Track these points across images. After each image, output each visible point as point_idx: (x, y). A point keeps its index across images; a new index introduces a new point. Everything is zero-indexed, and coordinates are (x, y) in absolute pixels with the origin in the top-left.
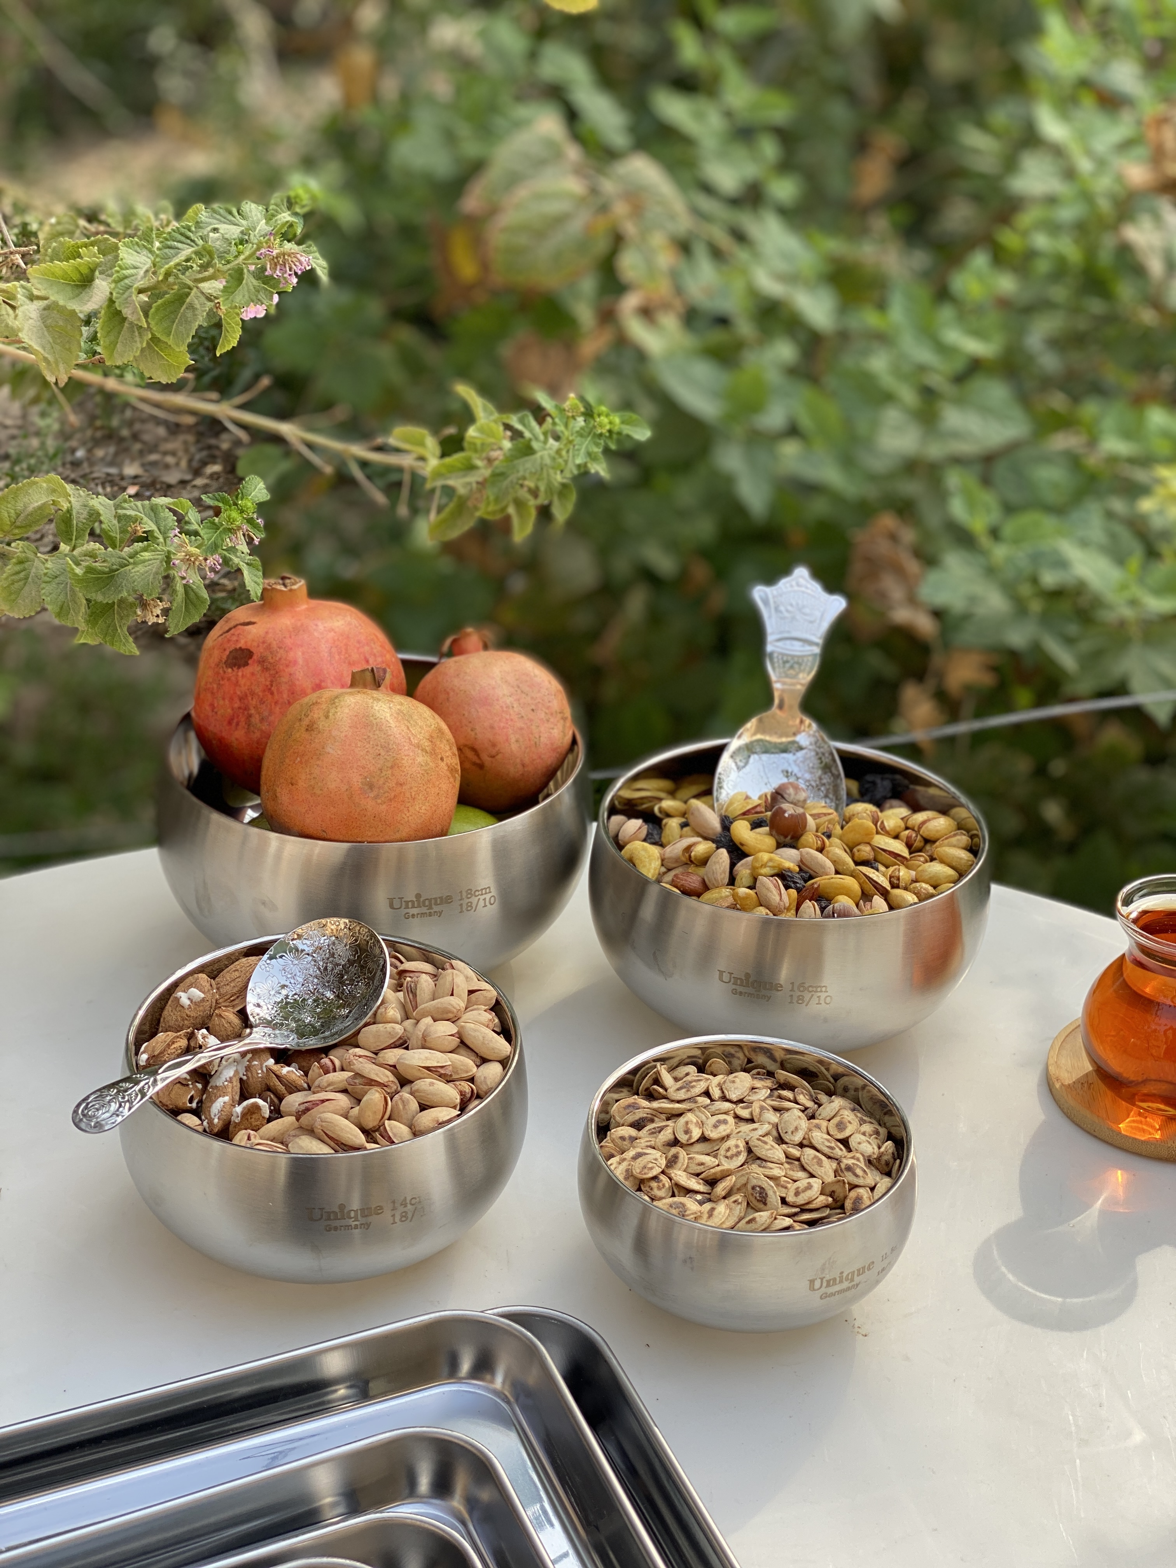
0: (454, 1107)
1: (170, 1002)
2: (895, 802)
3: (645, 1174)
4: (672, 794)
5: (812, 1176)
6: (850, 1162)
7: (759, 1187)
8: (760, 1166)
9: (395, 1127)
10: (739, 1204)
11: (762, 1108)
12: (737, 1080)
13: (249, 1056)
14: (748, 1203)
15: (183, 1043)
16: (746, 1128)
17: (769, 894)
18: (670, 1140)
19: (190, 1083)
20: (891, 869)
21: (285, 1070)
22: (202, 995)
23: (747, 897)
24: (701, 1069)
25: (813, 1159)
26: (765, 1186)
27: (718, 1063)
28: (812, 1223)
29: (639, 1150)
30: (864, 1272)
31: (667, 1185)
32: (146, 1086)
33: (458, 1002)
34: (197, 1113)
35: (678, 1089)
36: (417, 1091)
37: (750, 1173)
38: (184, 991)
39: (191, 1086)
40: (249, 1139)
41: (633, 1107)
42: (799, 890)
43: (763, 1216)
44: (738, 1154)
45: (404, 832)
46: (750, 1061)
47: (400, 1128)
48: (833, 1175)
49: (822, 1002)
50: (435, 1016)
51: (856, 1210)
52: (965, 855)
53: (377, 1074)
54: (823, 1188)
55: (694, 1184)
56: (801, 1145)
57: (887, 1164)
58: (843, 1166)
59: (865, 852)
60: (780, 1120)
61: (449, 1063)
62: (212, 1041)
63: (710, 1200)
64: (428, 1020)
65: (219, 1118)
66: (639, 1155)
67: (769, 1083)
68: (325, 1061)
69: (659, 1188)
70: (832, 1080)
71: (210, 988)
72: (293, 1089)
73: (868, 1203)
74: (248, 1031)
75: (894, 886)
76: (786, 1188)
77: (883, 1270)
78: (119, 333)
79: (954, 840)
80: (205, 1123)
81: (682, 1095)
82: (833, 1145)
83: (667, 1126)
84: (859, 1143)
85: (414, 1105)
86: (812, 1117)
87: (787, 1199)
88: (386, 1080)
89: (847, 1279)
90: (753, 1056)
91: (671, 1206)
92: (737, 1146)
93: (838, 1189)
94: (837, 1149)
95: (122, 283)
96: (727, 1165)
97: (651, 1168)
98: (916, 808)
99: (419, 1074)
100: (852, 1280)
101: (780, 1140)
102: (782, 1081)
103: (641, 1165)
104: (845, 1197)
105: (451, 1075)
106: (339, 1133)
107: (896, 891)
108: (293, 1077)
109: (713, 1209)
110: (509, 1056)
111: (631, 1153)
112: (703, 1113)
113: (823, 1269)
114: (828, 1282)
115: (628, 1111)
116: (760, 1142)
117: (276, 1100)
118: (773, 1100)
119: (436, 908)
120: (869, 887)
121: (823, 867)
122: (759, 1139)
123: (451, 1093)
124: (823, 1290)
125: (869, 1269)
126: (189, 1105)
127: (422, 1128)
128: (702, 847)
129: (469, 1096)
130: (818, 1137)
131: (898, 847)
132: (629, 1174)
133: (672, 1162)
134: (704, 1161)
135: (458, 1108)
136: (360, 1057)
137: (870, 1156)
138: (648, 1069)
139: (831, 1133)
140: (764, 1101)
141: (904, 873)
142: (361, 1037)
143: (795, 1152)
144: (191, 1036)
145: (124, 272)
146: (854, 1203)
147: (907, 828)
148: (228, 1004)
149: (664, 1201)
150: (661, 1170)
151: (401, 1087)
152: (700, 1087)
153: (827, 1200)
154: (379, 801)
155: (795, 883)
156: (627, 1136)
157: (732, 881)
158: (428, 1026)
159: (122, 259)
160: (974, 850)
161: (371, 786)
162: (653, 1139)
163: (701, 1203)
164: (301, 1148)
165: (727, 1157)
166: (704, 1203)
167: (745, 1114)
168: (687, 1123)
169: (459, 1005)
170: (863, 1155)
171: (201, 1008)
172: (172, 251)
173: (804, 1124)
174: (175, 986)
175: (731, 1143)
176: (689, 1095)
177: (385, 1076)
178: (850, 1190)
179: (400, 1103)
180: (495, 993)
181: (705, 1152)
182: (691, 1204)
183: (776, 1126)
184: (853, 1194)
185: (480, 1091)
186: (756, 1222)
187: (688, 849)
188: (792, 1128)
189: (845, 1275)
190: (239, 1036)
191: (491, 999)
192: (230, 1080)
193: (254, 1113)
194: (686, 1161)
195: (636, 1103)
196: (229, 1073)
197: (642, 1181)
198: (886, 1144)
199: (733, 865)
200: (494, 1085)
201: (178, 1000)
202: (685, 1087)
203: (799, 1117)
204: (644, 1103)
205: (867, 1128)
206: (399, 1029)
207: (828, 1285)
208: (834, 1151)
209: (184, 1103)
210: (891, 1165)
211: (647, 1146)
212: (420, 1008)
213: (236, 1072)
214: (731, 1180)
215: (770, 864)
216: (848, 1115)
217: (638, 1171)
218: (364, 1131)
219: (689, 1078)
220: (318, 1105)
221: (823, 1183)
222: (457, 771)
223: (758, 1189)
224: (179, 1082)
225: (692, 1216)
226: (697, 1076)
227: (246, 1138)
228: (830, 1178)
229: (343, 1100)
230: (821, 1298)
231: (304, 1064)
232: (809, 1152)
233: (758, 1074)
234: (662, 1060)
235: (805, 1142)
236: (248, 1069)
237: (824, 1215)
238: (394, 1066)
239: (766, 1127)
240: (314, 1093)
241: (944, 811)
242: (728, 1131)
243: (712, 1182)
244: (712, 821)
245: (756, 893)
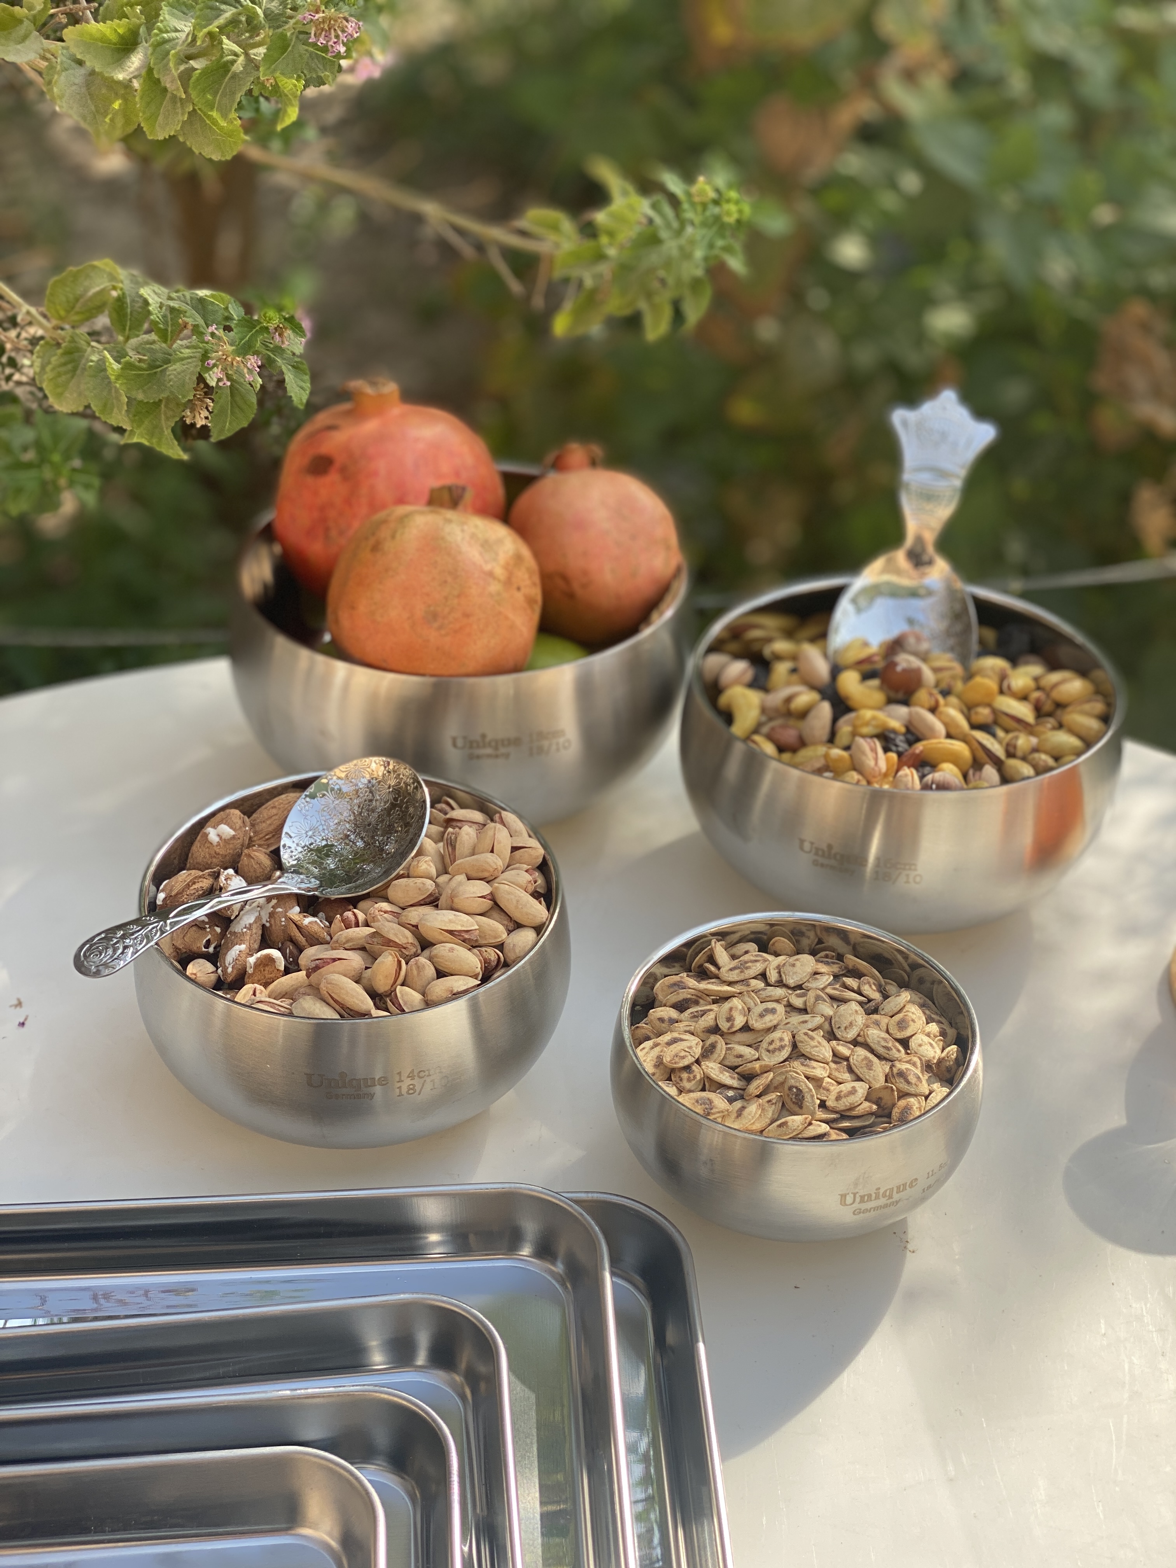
0: (475, 977)
1: (199, 838)
2: (1032, 658)
3: (675, 1063)
4: (789, 634)
5: (859, 1079)
6: (904, 1066)
7: (796, 1088)
8: (802, 1064)
9: (407, 994)
10: (773, 1104)
11: (818, 998)
12: (798, 964)
13: (274, 902)
14: (783, 1105)
15: (206, 883)
16: (798, 1018)
17: (864, 758)
18: (710, 1026)
19: (207, 926)
20: (1011, 735)
21: (308, 920)
22: (232, 833)
23: (840, 759)
24: (763, 947)
25: (863, 1060)
26: (803, 1087)
27: (782, 942)
28: (852, 1133)
29: (676, 1035)
30: (904, 1189)
31: (698, 1077)
32: (155, 930)
33: (495, 861)
34: (214, 959)
35: (731, 970)
36: (436, 956)
37: (790, 1071)
38: (214, 827)
39: (208, 930)
40: (254, 994)
41: (679, 986)
42: (900, 754)
43: (796, 1121)
44: (782, 1048)
45: (471, 667)
46: (820, 942)
47: (412, 995)
48: (883, 1079)
49: (911, 880)
50: (469, 873)
51: (903, 1120)
52: (1094, 724)
53: (396, 935)
54: (868, 1093)
55: (727, 1078)
56: (855, 1043)
57: (949, 1070)
58: (895, 1070)
59: (984, 714)
60: (835, 1013)
61: (477, 927)
62: (238, 882)
63: (742, 1097)
64: (462, 878)
65: (233, 968)
66: (674, 1041)
67: (835, 969)
68: (349, 914)
69: (689, 1080)
70: (907, 968)
71: (242, 825)
72: (314, 940)
73: (918, 1114)
74: (278, 873)
75: (1010, 755)
76: (828, 1090)
77: (929, 1187)
78: (161, 104)
79: (1087, 707)
80: (219, 971)
81: (734, 976)
82: (890, 1045)
83: (711, 1010)
84: (920, 1045)
85: (430, 971)
86: (875, 1011)
87: (827, 1104)
88: (405, 941)
89: (884, 1195)
90: (825, 937)
91: (697, 1101)
92: (781, 1039)
93: (885, 1095)
94: (894, 1050)
95: (162, 47)
96: (769, 1060)
97: (683, 1057)
98: (1053, 665)
99: (441, 938)
100: (891, 1197)
101: (831, 1036)
102: (851, 967)
103: (673, 1053)
104: (894, 1105)
105: (477, 941)
106: (344, 996)
107: (1013, 763)
108: (315, 928)
109: (743, 1108)
110: (545, 923)
111: (667, 1037)
112: (752, 998)
113: (856, 1184)
114: (862, 1197)
115: (672, 990)
116: (806, 1038)
117: (295, 952)
118: (835, 989)
119: (502, 750)
120: (981, 755)
121: (931, 729)
122: (806, 1034)
123: (472, 961)
124: (856, 1205)
125: (911, 1186)
126: (204, 949)
127: (436, 998)
128: (805, 697)
129: (494, 964)
130: (875, 1035)
131: (1024, 711)
132: (659, 1063)
133: (708, 1052)
134: (742, 1053)
135: (480, 977)
136: (386, 912)
137: (929, 1061)
138: (703, 943)
139: (891, 1031)
140: (823, 989)
141: (1024, 741)
142: (391, 893)
143: (844, 1050)
144: (216, 876)
145: (165, 35)
146: (902, 1113)
147: (1038, 688)
148: (263, 843)
149: (692, 1095)
150: (694, 1060)
151: (422, 950)
152: (758, 968)
153: (871, 1107)
154: (443, 632)
155: (897, 746)
156: (666, 1018)
157: (832, 739)
158: (460, 884)
159: (162, 21)
160: (1105, 719)
161: (435, 616)
162: (694, 1024)
163: (731, 1100)
164: (304, 1009)
165: (768, 1051)
166: (736, 1100)
167: (798, 1002)
168: (731, 1009)
169: (496, 863)
170: (921, 1060)
171: (231, 846)
172: (214, 13)
173: (860, 1019)
174: (202, 824)
175: (776, 1035)
176: (742, 977)
177: (405, 937)
178: (899, 1098)
179: (414, 968)
180: (541, 851)
181: (748, 1044)
182: (719, 1102)
183: (829, 1019)
184: (902, 1103)
185: (508, 960)
186: (787, 1126)
187: (789, 700)
188: (847, 1024)
189: (881, 1191)
190: (267, 878)
191: (537, 857)
192: (250, 927)
193: (267, 965)
194: (724, 1052)
195: (682, 982)
196: (248, 919)
197: (673, 1070)
198: (949, 1048)
199: (835, 720)
200: (522, 954)
201: (206, 835)
202: (739, 968)
203: (856, 1011)
204: (692, 982)
205: (934, 1028)
206: (430, 885)
207: (862, 1200)
208: (890, 1053)
209: (199, 948)
210: (953, 1071)
211: (686, 1032)
212: (457, 862)
213: (259, 918)
214: (767, 1078)
215: (874, 723)
216: (915, 1013)
217: (668, 1060)
218: (373, 994)
219: (746, 957)
220: (329, 963)
221: (870, 1088)
222: (535, 602)
223: (795, 1090)
224: (196, 925)
225: (718, 1115)
226: (756, 956)
227: (251, 993)
228: (880, 1082)
229: (356, 960)
230: (854, 1214)
231: (331, 914)
232: (861, 1052)
233: (827, 956)
234: (721, 935)
235: (859, 1039)
236: (272, 915)
237: (867, 1123)
238: (416, 926)
239: (819, 1020)
240: (333, 949)
241: (1083, 672)
242: (775, 1022)
243: (748, 1078)
244: (821, 668)
245: (851, 756)
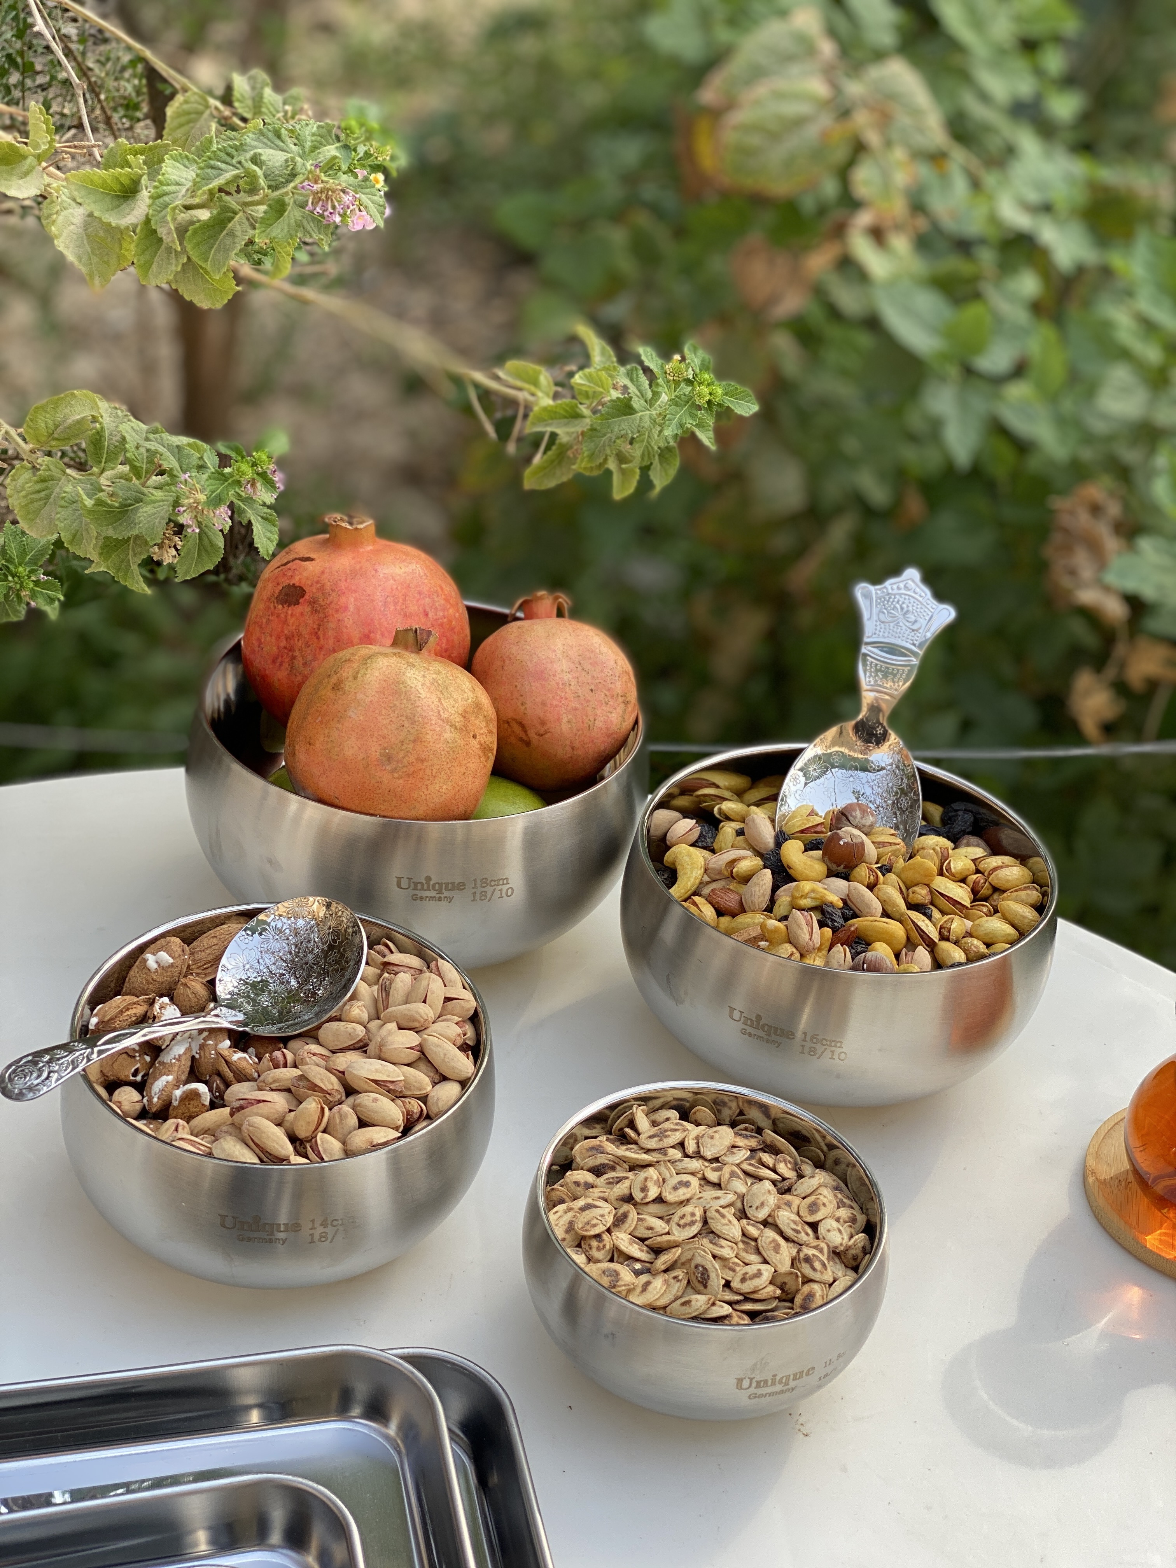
0: (396, 1129)
1: (137, 963)
2: (973, 839)
3: (587, 1231)
4: (739, 794)
5: (765, 1262)
6: (811, 1252)
7: (703, 1266)
8: (711, 1242)
9: (327, 1142)
10: (678, 1281)
11: (733, 1174)
12: (717, 1136)
13: (206, 1034)
14: (689, 1282)
15: (139, 1010)
16: (711, 1193)
17: (799, 932)
18: (625, 1195)
19: (137, 1054)
20: (946, 917)
21: (238, 1056)
22: (171, 961)
23: (776, 930)
24: (685, 1115)
25: (770, 1243)
26: (709, 1266)
27: (703, 1112)
28: (753, 1316)
29: (590, 1201)
30: (801, 1377)
31: (608, 1247)
32: (81, 1057)
33: (426, 1012)
34: (141, 1087)
35: (650, 1137)
36: (359, 1105)
37: (698, 1248)
38: (153, 954)
39: (138, 1058)
40: (176, 1129)
41: (597, 1150)
42: (835, 930)
43: (699, 1301)
44: (692, 1223)
45: (421, 810)
46: (741, 1113)
47: (332, 1143)
48: (788, 1263)
49: (836, 1057)
50: (400, 1022)
51: (806, 1309)
52: (1029, 914)
53: (322, 1080)
54: (773, 1277)
55: (635, 1250)
56: (765, 1223)
57: (855, 1258)
58: (802, 1255)
59: (921, 894)
60: (748, 1191)
61: (402, 1078)
62: (172, 1012)
63: (649, 1271)
64: (393, 1026)
65: (158, 1098)
66: (588, 1207)
67: (753, 1143)
68: (277, 1054)
69: (598, 1249)
70: (825, 1148)
71: (181, 953)
72: (242, 1077)
73: (820, 1303)
74: (212, 1005)
75: (943, 938)
76: (734, 1271)
77: (826, 1375)
78: (156, 253)
79: (1023, 894)
80: (145, 1100)
81: (653, 1144)
82: (799, 1228)
83: (627, 1178)
84: (829, 1231)
85: (353, 1121)
86: (788, 1191)
87: (732, 1284)
88: (330, 1087)
89: (780, 1382)
90: (746, 1108)
91: (604, 1273)
92: (693, 1215)
93: (789, 1280)
94: (803, 1234)
95: (161, 200)
96: (679, 1235)
97: (595, 1226)
98: (996, 849)
99: (366, 1087)
100: (787, 1384)
101: (742, 1215)
102: (768, 1143)
103: (585, 1220)
104: (798, 1291)
105: (401, 1092)
106: (264, 1140)
107: (944, 945)
108: (244, 1064)
109: (648, 1283)
110: (470, 1078)
111: (581, 1203)
112: (668, 1169)
113: (753, 1369)
114: (758, 1383)
115: (590, 1153)
116: (717, 1215)
117: (222, 1087)
118: (750, 1164)
119: (446, 894)
120: (915, 935)
121: (869, 906)
122: (717, 1211)
123: (394, 1111)
124: (752, 1390)
125: (808, 1374)
126: (132, 1078)
127: (354, 1148)
128: (749, 862)
129: (416, 1116)
130: (785, 1218)
131: (961, 894)
132: (570, 1228)
133: (620, 1221)
134: (653, 1225)
135: (401, 1129)
136: (314, 1055)
137: (836, 1247)
138: (626, 1107)
139: (801, 1214)
140: (738, 1165)
141: (958, 925)
142: (321, 1033)
143: (753, 1231)
144: (152, 1003)
145: (165, 188)
146: (804, 1300)
147: (978, 871)
148: (200, 971)
149: (599, 1265)
150: (605, 1228)
151: (347, 1097)
152: (676, 1137)
153: (774, 1292)
154: (396, 775)
155: (833, 921)
156: (582, 1181)
157: (769, 909)
158: (390, 1033)
159: (163, 174)
160: (1040, 908)
161: (389, 758)
162: (608, 1190)
163: (637, 1273)
164: (224, 1150)
165: (679, 1225)
166: (642, 1273)
167: (713, 1176)
168: (646, 1179)
169: (427, 1015)
170: (828, 1246)
171: (169, 974)
172: (215, 172)
173: (773, 1199)
174: (142, 949)
175: (688, 1209)
176: (660, 1145)
177: (331, 1083)
178: (804, 1283)
179: (337, 1116)
180: (474, 1004)
181: (660, 1215)
182: (626, 1275)
183: (742, 1197)
184: (806, 1289)
185: (430, 1113)
186: (690, 1306)
187: (733, 863)
188: (758, 1203)
189: (778, 1378)
190: (200, 1010)
191: (468, 1010)
192: (179, 1058)
193: (193, 1099)
194: (635, 1223)
195: (601, 1146)
196: (179, 1050)
197: (584, 1238)
198: (857, 1237)
199: (775, 888)
200: (445, 1108)
201: (145, 961)
202: (658, 1136)
203: (769, 1191)
204: (610, 1147)
205: (844, 1213)
206: (360, 1031)
207: (758, 1385)
208: (799, 1236)
209: (127, 1076)
210: (859, 1259)
211: (600, 1198)
212: (390, 1010)
213: (189, 1049)
214: (675, 1254)
215: (813, 895)
216: (827, 1196)
217: (580, 1226)
218: (293, 1139)
219: (666, 1125)
220: (253, 1104)
221: (776, 1271)
222: (491, 750)
223: (701, 1269)
224: (126, 1053)
225: (624, 1288)
226: (677, 1124)
227: (174, 1128)
228: (785, 1266)
229: (280, 1102)
230: (749, 1397)
231: (261, 1050)
232: (770, 1234)
233: (746, 1129)
234: (644, 1100)
235: (770, 1220)
236: (202, 1047)
237: (769, 1307)
238: (343, 1073)
239: (731, 1198)
240: (259, 1088)
241: (1022, 859)
242: (688, 1196)
243: (657, 1251)
244: (767, 834)
245: (786, 926)
